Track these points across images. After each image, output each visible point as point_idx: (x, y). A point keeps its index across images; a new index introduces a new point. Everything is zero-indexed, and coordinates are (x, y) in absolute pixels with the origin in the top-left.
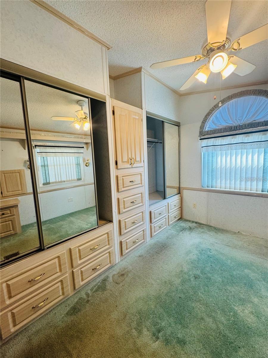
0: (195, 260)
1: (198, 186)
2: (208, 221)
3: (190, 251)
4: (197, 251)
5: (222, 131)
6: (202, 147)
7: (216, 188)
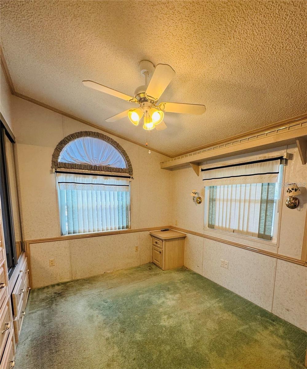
0: (105, 319)
1: (56, 235)
2: (72, 275)
3: (89, 316)
4: (96, 310)
5: (83, 168)
6: (59, 183)
7: (79, 233)
